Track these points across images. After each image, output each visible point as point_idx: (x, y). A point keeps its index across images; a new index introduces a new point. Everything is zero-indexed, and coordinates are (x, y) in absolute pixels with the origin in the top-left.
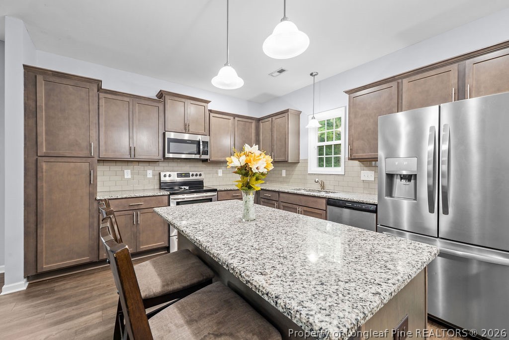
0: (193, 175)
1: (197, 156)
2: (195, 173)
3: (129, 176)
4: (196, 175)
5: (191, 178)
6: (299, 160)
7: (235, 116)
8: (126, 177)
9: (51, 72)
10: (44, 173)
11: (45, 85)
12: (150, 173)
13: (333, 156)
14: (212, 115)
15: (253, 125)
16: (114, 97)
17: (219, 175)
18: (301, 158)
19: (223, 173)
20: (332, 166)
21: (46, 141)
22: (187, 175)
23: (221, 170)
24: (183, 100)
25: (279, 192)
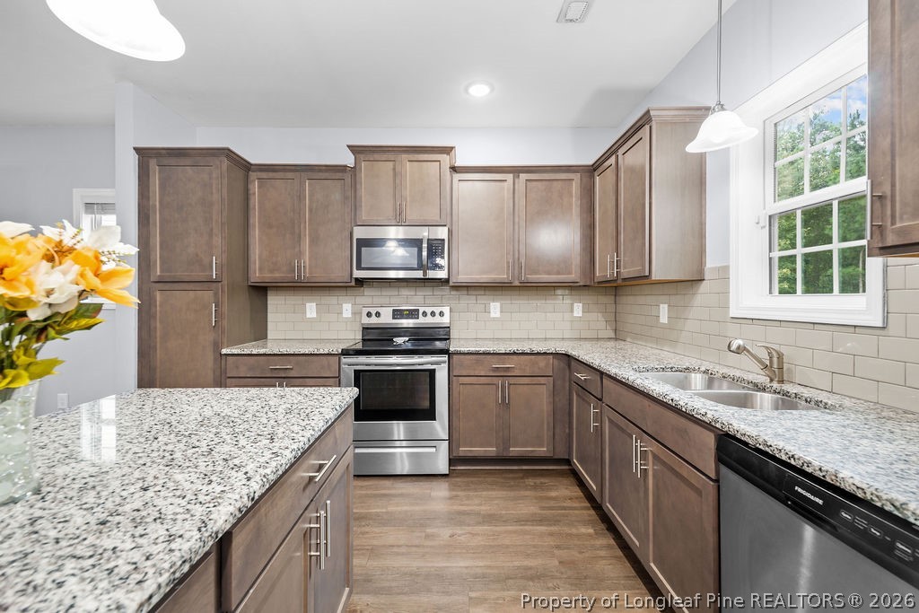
0: (425, 314)
1: (419, 274)
2: (429, 310)
3: (314, 315)
4: (433, 314)
5: (422, 321)
6: (701, 270)
7: (516, 171)
8: (308, 315)
9: (164, 151)
10: (158, 308)
11: (160, 172)
12: (347, 309)
13: (836, 246)
14: (457, 177)
15: (575, 187)
16: (271, 175)
17: (492, 315)
18: (711, 262)
19: (501, 312)
20: (831, 291)
21: (160, 258)
22: (413, 314)
23: (498, 304)
24: (391, 156)
25: (602, 374)
